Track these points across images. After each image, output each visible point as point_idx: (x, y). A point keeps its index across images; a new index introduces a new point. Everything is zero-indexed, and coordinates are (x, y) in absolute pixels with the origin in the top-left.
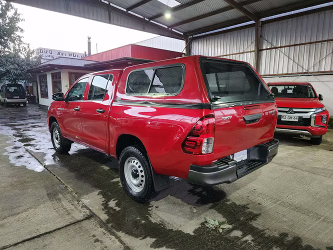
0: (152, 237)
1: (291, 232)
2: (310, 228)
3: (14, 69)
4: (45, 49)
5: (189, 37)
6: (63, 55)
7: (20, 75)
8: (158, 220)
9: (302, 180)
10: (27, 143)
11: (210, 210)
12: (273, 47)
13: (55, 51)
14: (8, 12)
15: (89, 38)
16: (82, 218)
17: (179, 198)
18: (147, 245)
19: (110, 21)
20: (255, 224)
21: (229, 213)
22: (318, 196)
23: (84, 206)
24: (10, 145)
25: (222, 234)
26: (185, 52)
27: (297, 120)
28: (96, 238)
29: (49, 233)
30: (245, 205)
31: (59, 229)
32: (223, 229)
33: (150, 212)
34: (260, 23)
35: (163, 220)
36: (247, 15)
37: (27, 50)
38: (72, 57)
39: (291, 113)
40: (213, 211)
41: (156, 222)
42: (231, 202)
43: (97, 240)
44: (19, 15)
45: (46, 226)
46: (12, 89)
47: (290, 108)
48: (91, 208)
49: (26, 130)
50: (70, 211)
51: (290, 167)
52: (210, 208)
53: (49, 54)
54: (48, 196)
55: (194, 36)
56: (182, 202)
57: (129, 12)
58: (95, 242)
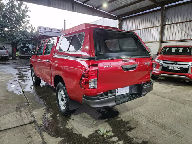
0: (62, 137)
1: (151, 141)
2: (165, 139)
3: (24, 38)
4: (42, 27)
5: (121, 18)
6: (51, 30)
7: (27, 41)
8: (70, 127)
9: (173, 108)
10: (21, 79)
11: (105, 123)
12: (172, 23)
13: (47, 28)
14: (21, 7)
15: (65, 21)
16: (28, 123)
17: (89, 114)
18: (57, 142)
19: (73, 10)
20: (129, 134)
21: (116, 126)
22: (179, 119)
23: (33, 116)
24: (12, 79)
25: (106, 138)
26: (118, 27)
27: (179, 69)
28: (30, 135)
29: (6, 130)
30: (128, 122)
31: (12, 128)
32: (107, 135)
33: (68, 122)
34: (164, 9)
35: (73, 127)
36: (155, 4)
37: (31, 28)
38: (57, 31)
39: (175, 65)
40: (107, 123)
41: (69, 128)
42: (120, 119)
43: (30, 137)
44: (27, 8)
45: (7, 125)
46: (24, 49)
47: (175, 62)
48: (35, 117)
49: (24, 72)
50: (23, 118)
51: (168, 99)
52: (105, 122)
53: (44, 30)
54: (16, 109)
55: (124, 18)
56: (90, 117)
57: (84, 4)
58: (28, 138)
